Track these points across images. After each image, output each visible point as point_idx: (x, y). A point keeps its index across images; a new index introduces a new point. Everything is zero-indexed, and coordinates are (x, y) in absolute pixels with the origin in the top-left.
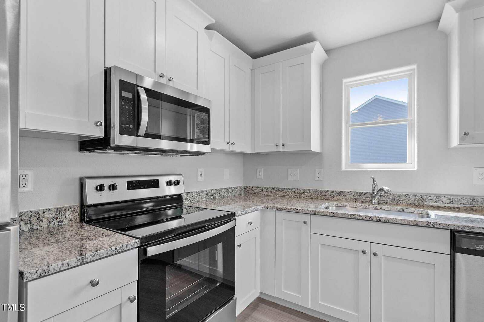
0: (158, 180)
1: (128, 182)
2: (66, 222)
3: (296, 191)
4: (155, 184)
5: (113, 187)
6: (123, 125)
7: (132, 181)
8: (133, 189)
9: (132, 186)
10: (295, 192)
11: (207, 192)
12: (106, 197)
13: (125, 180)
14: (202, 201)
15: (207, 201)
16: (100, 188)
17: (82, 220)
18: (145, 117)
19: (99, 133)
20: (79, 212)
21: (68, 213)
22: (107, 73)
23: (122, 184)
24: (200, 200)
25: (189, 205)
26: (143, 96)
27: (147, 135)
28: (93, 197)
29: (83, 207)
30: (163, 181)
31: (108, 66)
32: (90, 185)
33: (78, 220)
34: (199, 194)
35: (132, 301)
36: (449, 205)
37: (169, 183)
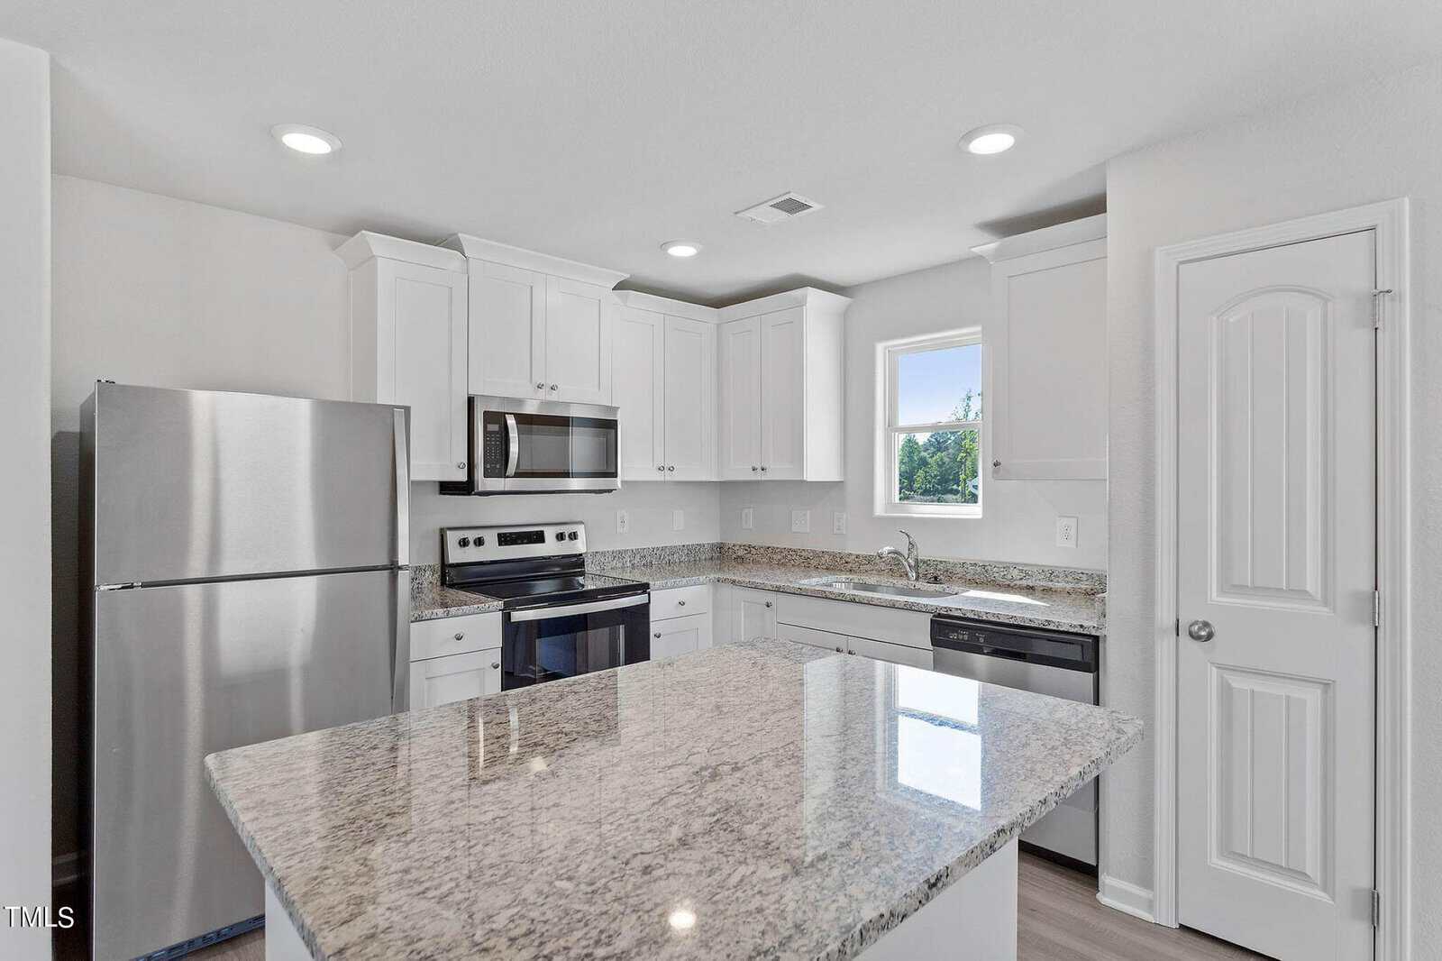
0: (542, 532)
1: (498, 534)
2: (425, 584)
3: (803, 553)
4: (539, 538)
5: (479, 542)
6: (488, 467)
7: (505, 534)
8: (506, 544)
9: (505, 540)
10: (801, 556)
11: (634, 553)
12: (472, 555)
13: (495, 533)
14: (623, 568)
15: (633, 568)
16: (464, 543)
17: (443, 583)
18: (514, 448)
19: (462, 476)
20: (439, 573)
21: (428, 573)
22: (471, 401)
23: (491, 537)
24: (620, 565)
25: (598, 573)
26: (511, 421)
27: (518, 475)
28: (456, 555)
29: (444, 565)
30: (550, 533)
31: (472, 392)
32: (453, 538)
33: (439, 584)
34: (619, 555)
35: (496, 667)
36: (1021, 582)
37: (560, 537)
